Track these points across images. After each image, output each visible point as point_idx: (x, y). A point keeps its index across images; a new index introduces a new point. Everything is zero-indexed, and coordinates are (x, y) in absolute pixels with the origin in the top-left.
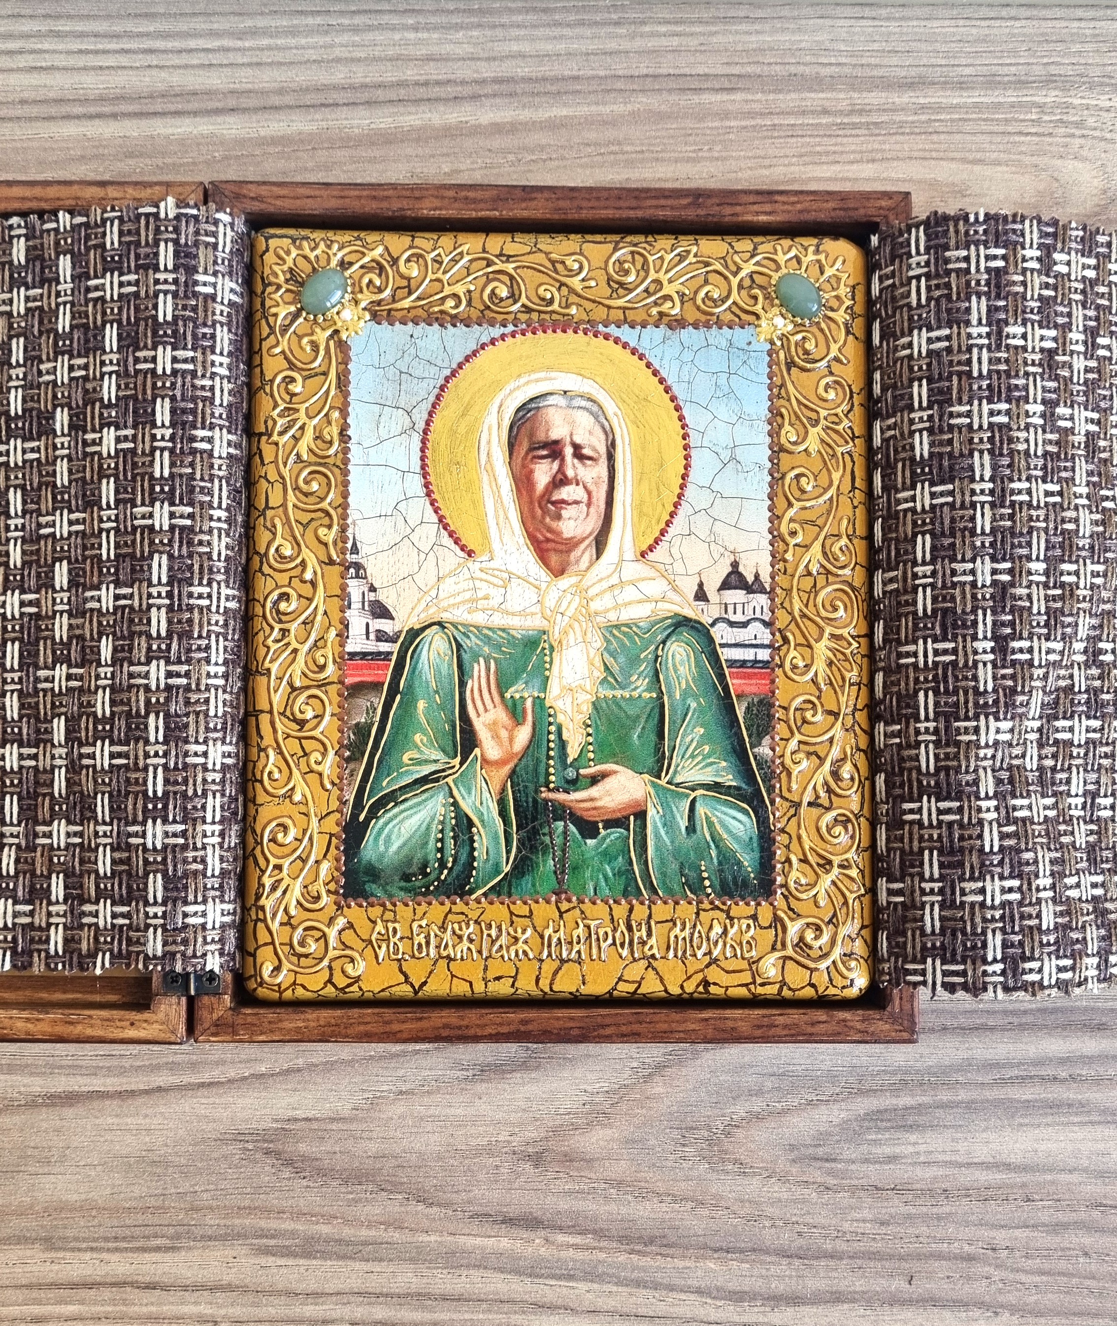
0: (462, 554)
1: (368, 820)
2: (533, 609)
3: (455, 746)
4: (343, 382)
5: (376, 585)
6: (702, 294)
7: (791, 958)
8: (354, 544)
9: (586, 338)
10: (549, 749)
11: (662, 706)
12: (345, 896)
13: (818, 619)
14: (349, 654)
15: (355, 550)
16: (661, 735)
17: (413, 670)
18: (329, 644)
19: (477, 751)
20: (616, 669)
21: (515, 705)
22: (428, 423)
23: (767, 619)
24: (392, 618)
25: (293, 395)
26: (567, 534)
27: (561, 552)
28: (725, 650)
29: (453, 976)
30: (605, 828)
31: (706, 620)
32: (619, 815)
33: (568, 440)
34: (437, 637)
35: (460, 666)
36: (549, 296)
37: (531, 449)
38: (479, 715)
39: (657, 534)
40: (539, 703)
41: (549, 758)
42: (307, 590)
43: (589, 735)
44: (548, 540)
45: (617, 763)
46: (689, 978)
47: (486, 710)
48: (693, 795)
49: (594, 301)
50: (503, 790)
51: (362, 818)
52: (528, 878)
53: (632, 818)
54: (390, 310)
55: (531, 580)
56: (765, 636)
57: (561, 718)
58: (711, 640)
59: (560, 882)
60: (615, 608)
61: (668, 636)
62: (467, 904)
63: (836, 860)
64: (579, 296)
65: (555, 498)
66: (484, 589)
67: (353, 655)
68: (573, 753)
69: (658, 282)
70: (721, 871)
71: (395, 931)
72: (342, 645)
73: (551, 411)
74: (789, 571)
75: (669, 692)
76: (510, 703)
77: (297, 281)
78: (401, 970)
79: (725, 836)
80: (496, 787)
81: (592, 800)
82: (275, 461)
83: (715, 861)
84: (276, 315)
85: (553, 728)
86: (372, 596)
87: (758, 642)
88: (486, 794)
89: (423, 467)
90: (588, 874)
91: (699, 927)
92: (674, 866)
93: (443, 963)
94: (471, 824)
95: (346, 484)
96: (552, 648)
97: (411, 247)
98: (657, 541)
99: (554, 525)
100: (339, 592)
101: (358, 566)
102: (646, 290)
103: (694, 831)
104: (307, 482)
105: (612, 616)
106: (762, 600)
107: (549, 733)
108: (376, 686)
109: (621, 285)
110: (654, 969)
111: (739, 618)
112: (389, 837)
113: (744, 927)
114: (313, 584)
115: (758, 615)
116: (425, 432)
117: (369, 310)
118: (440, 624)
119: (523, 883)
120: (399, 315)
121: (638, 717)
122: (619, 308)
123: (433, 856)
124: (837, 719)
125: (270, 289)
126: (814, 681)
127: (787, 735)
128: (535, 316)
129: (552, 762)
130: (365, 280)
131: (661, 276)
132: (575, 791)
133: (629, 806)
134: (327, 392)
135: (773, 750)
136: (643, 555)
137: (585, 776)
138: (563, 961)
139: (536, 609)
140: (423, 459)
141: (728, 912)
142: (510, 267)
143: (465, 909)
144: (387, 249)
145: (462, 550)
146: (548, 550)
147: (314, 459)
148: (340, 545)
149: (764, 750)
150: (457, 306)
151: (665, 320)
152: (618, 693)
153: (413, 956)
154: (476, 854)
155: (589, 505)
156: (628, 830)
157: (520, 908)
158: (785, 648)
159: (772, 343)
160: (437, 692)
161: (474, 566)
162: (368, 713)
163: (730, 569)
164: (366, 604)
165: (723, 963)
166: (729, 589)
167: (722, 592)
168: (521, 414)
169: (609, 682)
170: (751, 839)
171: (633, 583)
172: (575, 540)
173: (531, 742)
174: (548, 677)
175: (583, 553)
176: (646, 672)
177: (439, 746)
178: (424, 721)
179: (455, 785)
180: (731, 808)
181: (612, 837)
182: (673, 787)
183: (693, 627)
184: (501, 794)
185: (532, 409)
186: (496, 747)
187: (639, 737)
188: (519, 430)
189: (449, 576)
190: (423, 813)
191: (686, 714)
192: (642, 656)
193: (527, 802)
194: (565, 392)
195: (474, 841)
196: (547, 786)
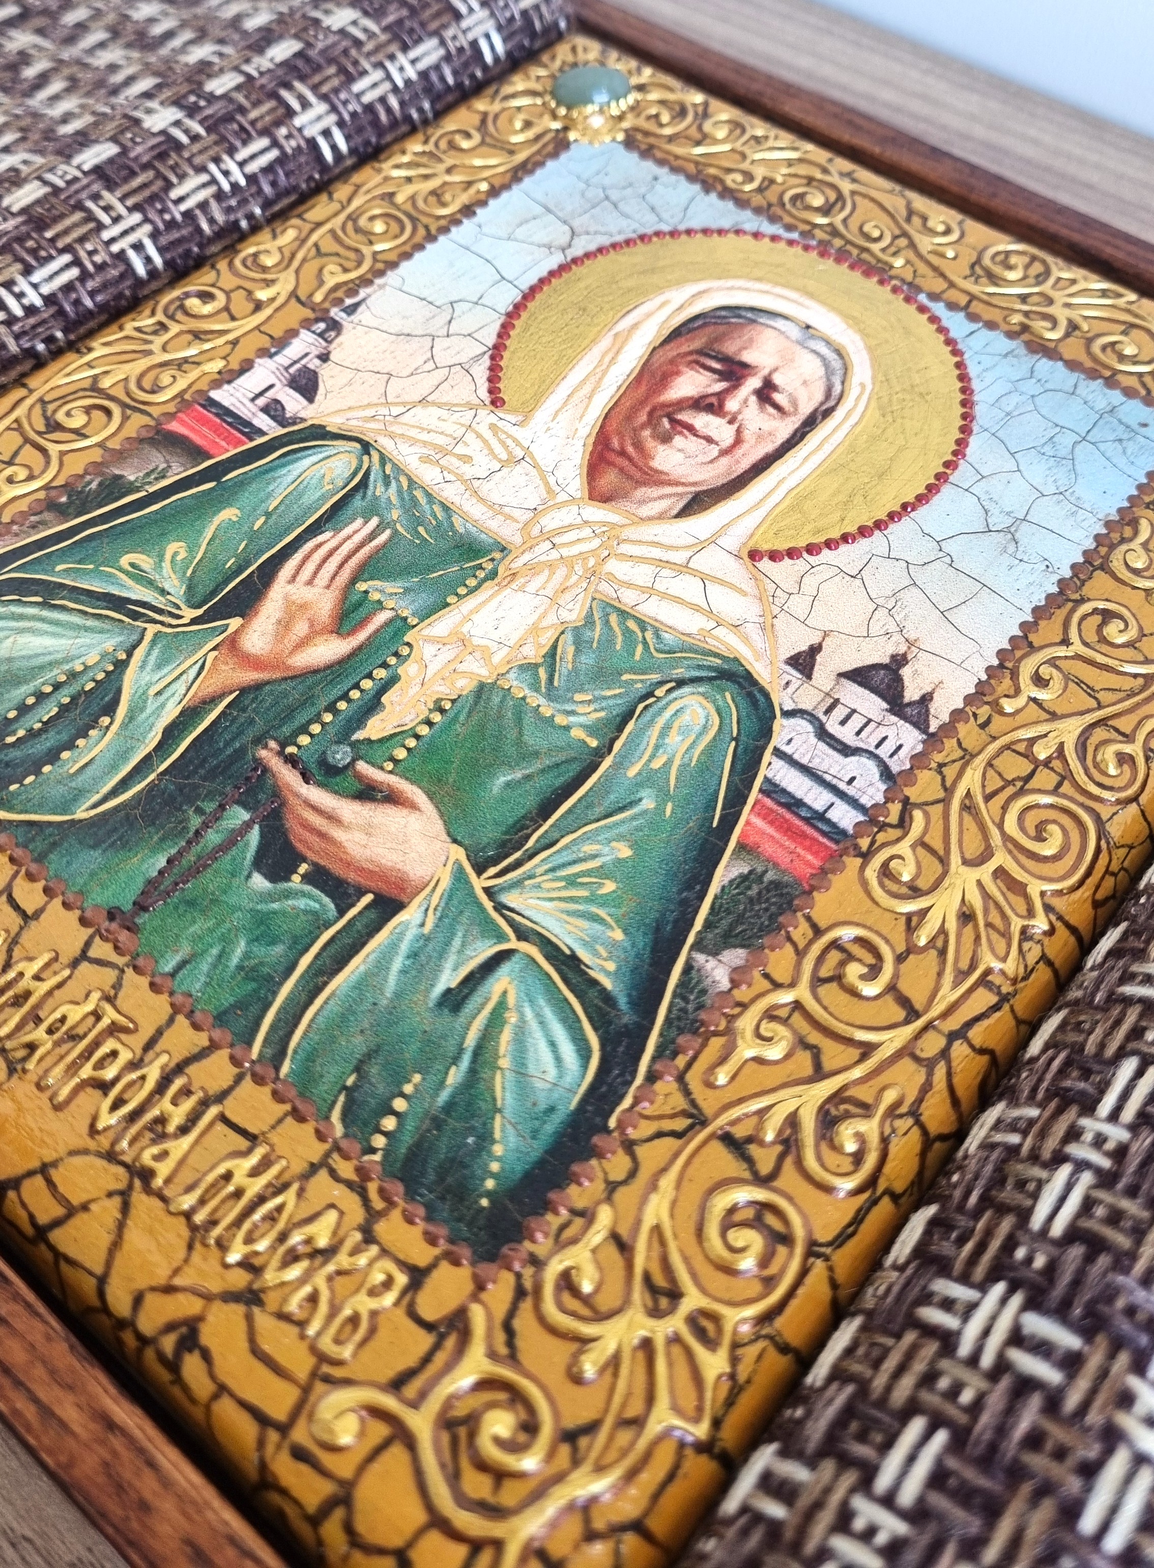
0: (484, 394)
2: (516, 513)
3: (214, 593)
4: (525, 169)
5: (332, 357)
6: (1106, 340)
8: (356, 306)
9: (891, 296)
11: (592, 767)
13: (995, 832)
14: (210, 400)
15: (351, 310)
16: (546, 809)
17: (270, 469)
18: (197, 374)
19: (235, 623)
20: (565, 666)
22: (588, 255)
23: (895, 768)
25: (453, 146)
26: (657, 463)
27: (630, 477)
28: (778, 764)
30: (306, 878)
32: (352, 877)
33: (766, 372)
34: (343, 457)
35: (337, 507)
36: (875, 234)
37: (701, 352)
38: (292, 581)
39: (802, 543)
40: (398, 627)
41: (331, 708)
42: (243, 307)
43: (429, 723)
44: (623, 453)
45: (430, 795)
46: (169, 1289)
48: (513, 943)
49: (936, 270)
50: (213, 700)
52: (98, 856)
53: (369, 898)
54: (653, 147)
55: (551, 479)
56: (871, 791)
58: (767, 733)
59: (139, 905)
60: (643, 589)
61: (694, 680)
63: (693, 1300)
64: (919, 254)
67: (213, 403)
68: (375, 728)
69: (1049, 299)
70: (437, 1123)
72: (212, 385)
73: (769, 332)
74: (993, 728)
75: (622, 756)
79: (504, 1063)
80: (207, 686)
81: (331, 817)
82: (360, 185)
83: (444, 1096)
84: (514, 85)
85: (381, 674)
86: (314, 364)
87: (851, 791)
88: (180, 687)
89: (535, 288)
90: (200, 928)
91: (289, 1197)
92: (358, 1044)
94: (110, 709)
95: (418, 247)
96: (493, 575)
98: (792, 553)
99: (651, 443)
100: (279, 335)
101: (335, 326)
102: (1022, 296)
103: (456, 1008)
104: (373, 219)
105: (629, 598)
106: (909, 736)
107: (369, 676)
108: (197, 454)
109: (990, 274)
110: (125, 1208)
111: (846, 734)
113: (378, 1277)
114: (258, 306)
115: (884, 752)
116: (576, 261)
117: (628, 133)
118: (366, 447)
119: (85, 855)
120: (660, 155)
121: (536, 754)
122: (967, 292)
124: (907, 1022)
125: (533, 66)
126: (912, 923)
127: (781, 973)
128: (838, 243)
129: (328, 718)
130: (652, 112)
131: (1058, 295)
132: (320, 785)
133: (382, 875)
135: (735, 984)
136: (754, 555)
137: (359, 777)
139: (522, 515)
140: (542, 281)
141: (373, 1216)
142: (848, 188)
144: (706, 105)
145: (490, 392)
146: (611, 464)
147: (407, 206)
148: (340, 294)
149: (715, 969)
150: (742, 184)
151: (1026, 337)
152: (536, 700)
157: (29, 893)
158: (893, 833)
160: (268, 515)
162: (148, 475)
163: (886, 660)
164: (298, 366)
165: (263, 1320)
166: (861, 684)
167: (844, 681)
168: (723, 313)
169: (536, 674)
170: (551, 1109)
171: (704, 578)
172: (663, 477)
173: (329, 667)
174: (448, 605)
175: (661, 498)
176: (611, 702)
177: (191, 579)
178: (208, 534)
179: (153, 642)
180: (564, 1021)
181: (302, 903)
182: (488, 905)
183: (750, 695)
184: (204, 702)
185: (740, 317)
186: (269, 638)
187: (508, 784)
188: (705, 325)
189: (439, 406)
190: (63, 641)
191: (622, 809)
192: (625, 677)
193: (227, 744)
194: (808, 327)
195: (85, 736)
196: (283, 745)
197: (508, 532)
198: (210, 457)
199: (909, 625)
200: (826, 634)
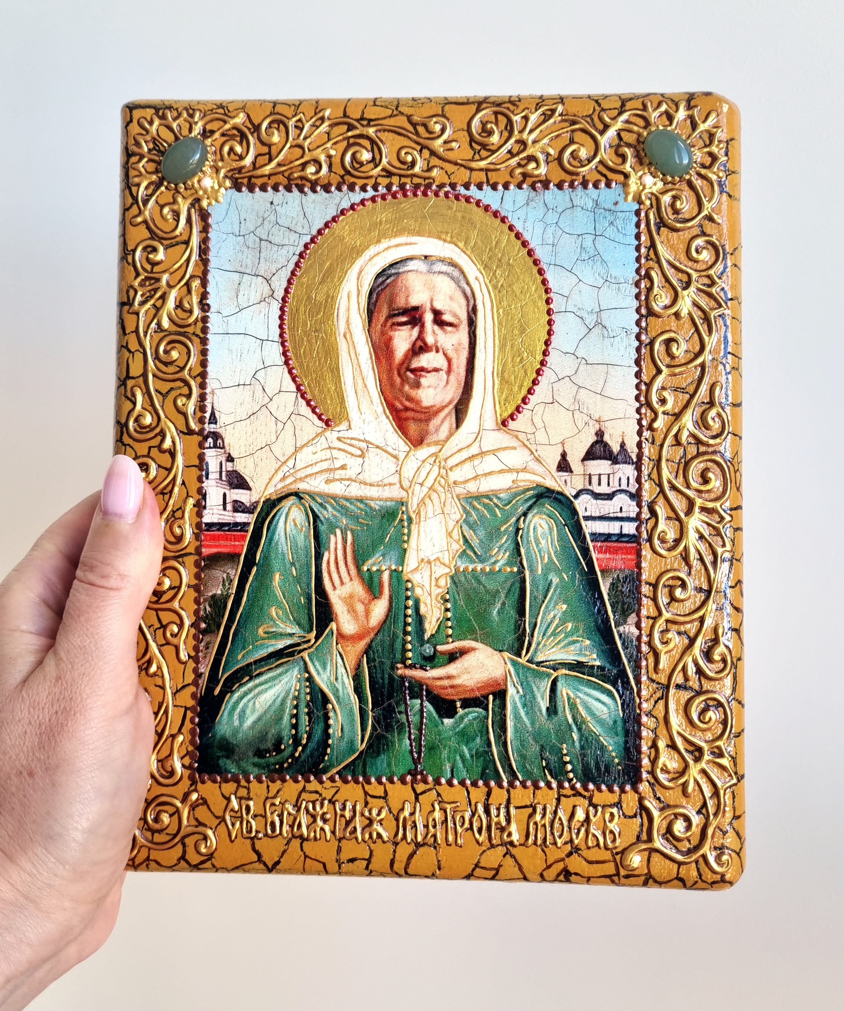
0: (320, 423)
1: (223, 694)
2: (392, 480)
3: (310, 619)
4: (204, 250)
5: (234, 455)
6: (567, 155)
7: (657, 851)
8: (213, 414)
9: (447, 202)
10: (406, 624)
11: (523, 581)
12: (200, 770)
13: (687, 491)
14: (207, 524)
15: (213, 419)
16: (521, 612)
17: (270, 540)
18: (187, 515)
19: (333, 625)
20: (475, 542)
21: (371, 578)
22: (287, 291)
23: (633, 490)
24: (249, 488)
25: (154, 264)
26: (426, 402)
27: (420, 420)
28: (589, 523)
29: (306, 857)
30: (463, 707)
31: (569, 492)
32: (478, 694)
33: (428, 306)
34: (294, 509)
35: (317, 537)
36: (409, 158)
37: (391, 316)
38: (335, 588)
39: (518, 401)
40: (396, 575)
41: (406, 633)
42: (165, 460)
43: (447, 610)
44: (407, 409)
45: (476, 640)
46: (549, 867)
47: (342, 583)
48: (555, 674)
49: (456, 164)
50: (359, 666)
51: (217, 692)
52: (383, 757)
53: (491, 698)
54: (250, 178)
55: (389, 449)
56: (631, 509)
57: (418, 592)
58: (575, 512)
59: (416, 762)
60: (474, 479)
61: (530, 508)
62: (321, 782)
63: (707, 747)
64: (440, 158)
65: (415, 364)
66: (342, 459)
67: (210, 526)
68: (430, 628)
69: (523, 143)
70: (584, 755)
71: (248, 809)
72: (200, 515)
73: (411, 276)
74: (657, 441)
75: (530, 566)
76: (366, 576)
77: (159, 151)
78: (254, 849)
79: (587, 718)
80: (351, 663)
81: (449, 677)
82: (137, 331)
83: (577, 744)
84: (138, 185)
85: (410, 603)
86: (229, 466)
87: (624, 515)
88: (341, 670)
89: (281, 336)
90: (445, 754)
91: (560, 814)
92: (535, 750)
93: (296, 843)
94: (326, 700)
95: (204, 352)
96: (410, 520)
97: (271, 114)
98: (518, 409)
99: (413, 393)
100: (197, 462)
101: (216, 436)
102: (510, 152)
103: (556, 712)
104: (166, 352)
105: (472, 487)
106: (629, 471)
107: (406, 608)
108: (233, 557)
109: (484, 146)
110: (513, 856)
111: (604, 489)
112: (243, 711)
113: (607, 816)
114: (172, 454)
115: (624, 487)
116: (284, 300)
117: (231, 178)
118: (297, 494)
119: (379, 761)
120: (259, 182)
121: (498, 592)
122: (481, 170)
123: (287, 732)
124: (707, 597)
125: (134, 159)
126: (683, 557)
127: (653, 613)
128: (395, 180)
129: (409, 638)
130: (226, 149)
131: (525, 135)
132: (432, 668)
133: (487, 685)
134: (188, 260)
135: (639, 628)
136: (504, 423)
137: (442, 653)
138: (418, 845)
139: (395, 479)
140: (281, 328)
142: (371, 131)
143: (318, 787)
144: (248, 116)
145: (320, 419)
147: (175, 328)
148: (199, 414)
149: (630, 629)
150: (318, 172)
151: (529, 181)
152: (479, 567)
153: (266, 835)
154: (331, 731)
155: (449, 372)
156: (486, 709)
157: (375, 789)
158: (653, 522)
159: (640, 202)
160: (293, 564)
161: (332, 435)
162: (224, 585)
163: (595, 438)
164: (224, 474)
165: (585, 853)
166: (593, 459)
167: (586, 462)
168: (381, 280)
169: (468, 556)
170: (615, 722)
171: (493, 452)
172: (434, 409)
173: (387, 616)
174: (405, 550)
175: (443, 422)
176: (506, 545)
177: (294, 620)
178: (279, 593)
179: (310, 659)
180: (594, 689)
181: (470, 717)
182: (534, 666)
183: (556, 499)
184: (357, 669)
185: (390, 276)
186: (353, 622)
187: (499, 612)
188: (378, 295)
189: (306, 445)
190: (277, 687)
191: (548, 590)
192: (503, 529)
193: (383, 679)
194: (426, 257)
195: (329, 718)
196: (403, 662)
197: (396, 493)
198: (239, 555)
199: (591, 412)
200: (563, 443)
